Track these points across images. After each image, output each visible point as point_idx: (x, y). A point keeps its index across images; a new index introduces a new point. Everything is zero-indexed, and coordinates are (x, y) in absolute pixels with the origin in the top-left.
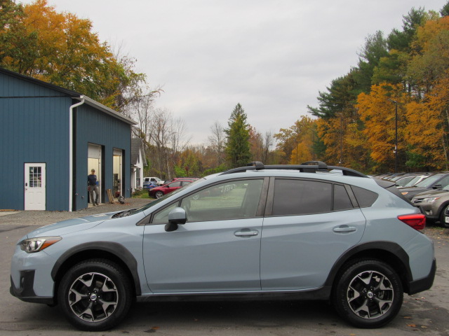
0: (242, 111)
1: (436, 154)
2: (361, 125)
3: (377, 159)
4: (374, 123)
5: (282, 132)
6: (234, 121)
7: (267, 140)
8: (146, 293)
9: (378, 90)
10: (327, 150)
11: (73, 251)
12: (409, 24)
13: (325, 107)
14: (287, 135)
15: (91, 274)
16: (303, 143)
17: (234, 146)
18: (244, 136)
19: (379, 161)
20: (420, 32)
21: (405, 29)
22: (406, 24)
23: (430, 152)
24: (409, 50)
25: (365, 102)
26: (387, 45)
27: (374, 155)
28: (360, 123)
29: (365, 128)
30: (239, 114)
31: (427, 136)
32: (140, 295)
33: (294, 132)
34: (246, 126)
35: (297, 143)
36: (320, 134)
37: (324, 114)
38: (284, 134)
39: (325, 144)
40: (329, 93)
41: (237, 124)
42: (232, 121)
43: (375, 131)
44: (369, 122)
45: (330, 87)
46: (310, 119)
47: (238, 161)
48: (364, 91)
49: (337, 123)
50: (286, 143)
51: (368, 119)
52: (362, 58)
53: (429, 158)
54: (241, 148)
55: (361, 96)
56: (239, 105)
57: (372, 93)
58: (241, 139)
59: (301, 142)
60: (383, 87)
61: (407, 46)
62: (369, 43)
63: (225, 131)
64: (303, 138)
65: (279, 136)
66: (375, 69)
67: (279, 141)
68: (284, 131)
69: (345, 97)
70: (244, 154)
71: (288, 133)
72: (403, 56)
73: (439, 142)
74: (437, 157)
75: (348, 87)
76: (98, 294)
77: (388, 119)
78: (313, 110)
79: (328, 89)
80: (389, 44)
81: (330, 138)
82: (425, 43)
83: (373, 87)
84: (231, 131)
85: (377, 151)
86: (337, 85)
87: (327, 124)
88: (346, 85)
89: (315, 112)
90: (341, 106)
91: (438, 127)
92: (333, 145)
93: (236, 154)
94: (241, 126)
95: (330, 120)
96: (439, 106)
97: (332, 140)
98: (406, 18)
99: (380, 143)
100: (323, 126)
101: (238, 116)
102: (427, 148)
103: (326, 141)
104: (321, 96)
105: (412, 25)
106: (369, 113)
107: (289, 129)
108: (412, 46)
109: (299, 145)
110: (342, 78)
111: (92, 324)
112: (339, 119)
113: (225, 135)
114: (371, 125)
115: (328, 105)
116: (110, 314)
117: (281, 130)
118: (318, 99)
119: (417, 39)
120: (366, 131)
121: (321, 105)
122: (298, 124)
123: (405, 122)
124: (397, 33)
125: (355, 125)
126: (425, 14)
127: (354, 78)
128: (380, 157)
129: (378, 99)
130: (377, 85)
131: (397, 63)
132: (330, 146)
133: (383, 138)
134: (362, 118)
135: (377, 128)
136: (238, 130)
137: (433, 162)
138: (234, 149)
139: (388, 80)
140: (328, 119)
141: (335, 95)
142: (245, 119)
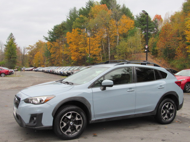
0: (13, 37)
1: (98, 58)
2: (67, 45)
3: (74, 60)
4: (73, 45)
5: (30, 47)
6: (9, 41)
7: (24, 50)
8: (93, 119)
9: (75, 31)
10: (52, 55)
11: (63, 102)
12: (88, 5)
13: (51, 37)
14: (32, 48)
15: (70, 112)
16: (39, 52)
17: (9, 52)
18: (14, 48)
19: (75, 60)
20: (92, 9)
21: (86, 7)
22: (87, 6)
23: (96, 57)
24: (88, 16)
25: (69, 36)
26: (78, 13)
27: (73, 58)
28: (67, 44)
29: (69, 46)
30: (11, 38)
31: (95, 51)
32: (91, 120)
33: (35, 47)
34: (15, 43)
35: (37, 52)
36: (48, 48)
37: (50, 40)
38: (31, 48)
39: (51, 52)
40: (53, 31)
41: (11, 42)
42: (8, 41)
43: (73, 48)
44: (71, 44)
45: (53, 29)
46: (42, 42)
47: (11, 59)
48: (69, 31)
49: (56, 44)
50: (32, 52)
51: (70, 43)
52: (68, 17)
53: (95, 59)
54: (13, 53)
55: (68, 33)
56: (12, 34)
57: (72, 32)
58: (13, 49)
59: (38, 51)
60: (78, 30)
61: (87, 14)
62: (71, 11)
63: (5, 45)
64: (39, 50)
65: (28, 48)
66: (74, 22)
67: (28, 51)
68: (31, 46)
69: (60, 33)
70: (14, 56)
71: (32, 47)
72: (85, 18)
73: (99, 53)
74: (98, 59)
75: (61, 29)
76: (73, 122)
77: (80, 43)
78: (45, 38)
79: (52, 29)
80: (79, 13)
81: (53, 50)
82: (95, 14)
83: (73, 30)
84: (7, 45)
85: (74, 56)
86: (56, 28)
87: (51, 44)
88: (60, 28)
89: (47, 39)
90: (58, 37)
91: (99, 47)
92: (54, 53)
93: (10, 56)
94: (13, 43)
95: (53, 42)
96: (100, 39)
97: (54, 51)
98: (87, 3)
99: (76, 53)
100: (50, 45)
101: (11, 39)
102: (94, 56)
103: (51, 51)
104: (49, 32)
105: (89, 6)
106: (71, 40)
107: (33, 46)
108: (89, 15)
109: (38, 52)
110: (58, 25)
111: (71, 136)
112: (57, 42)
113: (4, 47)
114: (72, 46)
115: (52, 36)
116: (79, 130)
117: (29, 46)
118: (48, 33)
119: (91, 12)
120: (70, 48)
121: (49, 36)
122: (37, 44)
123: (86, 45)
124: (83, 8)
125: (65, 45)
126: (94, 2)
127: (64, 26)
128: (75, 59)
129: (75, 35)
130: (75, 29)
131: (83, 21)
132: (53, 53)
133: (77, 51)
134: (68, 43)
135: (74, 47)
136: (11, 45)
137: (97, 61)
138: (9, 54)
139: (79, 27)
140: (52, 42)
141: (55, 32)
142: (14, 40)
